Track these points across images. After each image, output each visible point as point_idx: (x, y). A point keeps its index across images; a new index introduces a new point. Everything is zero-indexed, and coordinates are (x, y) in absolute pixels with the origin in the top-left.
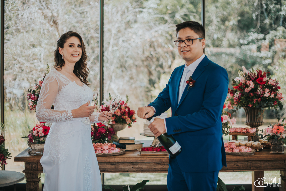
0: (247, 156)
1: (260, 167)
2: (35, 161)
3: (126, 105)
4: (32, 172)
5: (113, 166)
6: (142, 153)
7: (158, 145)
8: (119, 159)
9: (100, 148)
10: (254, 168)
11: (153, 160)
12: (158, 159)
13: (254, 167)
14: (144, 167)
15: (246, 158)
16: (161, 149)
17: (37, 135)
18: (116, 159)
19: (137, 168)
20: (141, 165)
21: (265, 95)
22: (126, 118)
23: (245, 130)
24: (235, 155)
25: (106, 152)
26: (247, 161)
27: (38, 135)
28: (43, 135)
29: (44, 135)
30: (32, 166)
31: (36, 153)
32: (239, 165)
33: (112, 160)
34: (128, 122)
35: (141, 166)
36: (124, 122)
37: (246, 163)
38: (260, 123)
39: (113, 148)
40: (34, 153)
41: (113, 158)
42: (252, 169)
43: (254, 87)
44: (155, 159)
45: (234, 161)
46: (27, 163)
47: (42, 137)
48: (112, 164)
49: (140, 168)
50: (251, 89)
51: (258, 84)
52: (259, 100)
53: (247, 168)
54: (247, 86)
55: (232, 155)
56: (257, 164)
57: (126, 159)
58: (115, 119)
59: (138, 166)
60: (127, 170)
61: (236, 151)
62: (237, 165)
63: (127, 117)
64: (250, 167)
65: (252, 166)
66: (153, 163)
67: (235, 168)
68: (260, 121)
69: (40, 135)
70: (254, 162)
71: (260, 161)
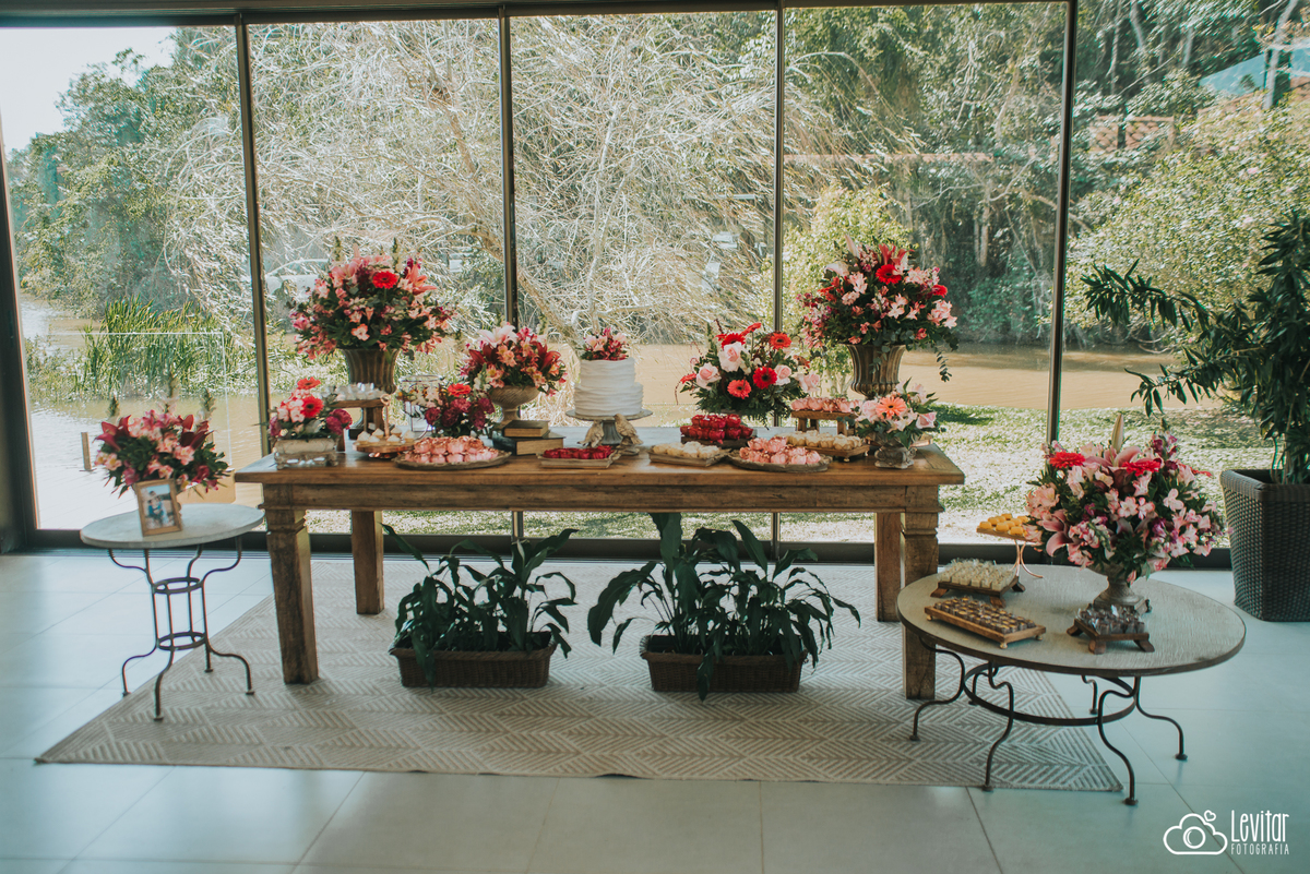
0: (802, 473)
1: (841, 502)
2: (284, 482)
3: (534, 339)
4: (279, 508)
5: (473, 495)
6: (544, 463)
7: (597, 441)
8: (482, 477)
9: (443, 451)
10: (825, 505)
11: (566, 480)
12: (577, 477)
13: (826, 501)
14: (547, 496)
15: (802, 478)
16: (591, 454)
17: (286, 419)
18: (475, 477)
19: (528, 501)
20: (541, 492)
21: (890, 314)
22: (533, 373)
23: (831, 406)
24: (774, 471)
25: (457, 459)
26: (808, 487)
27: (290, 420)
28: (302, 418)
29: (305, 419)
30: (279, 494)
31: (289, 461)
32: (786, 496)
33: (466, 479)
34: (537, 384)
35: (540, 496)
36: (527, 382)
37: (805, 491)
38: (886, 384)
39: (472, 450)
40: (283, 463)
41: (467, 474)
42: (819, 508)
43: (866, 291)
44: (571, 477)
45: (774, 486)
46: (267, 487)
47: (298, 423)
48: (469, 488)
49: (537, 499)
50: (857, 296)
51: (875, 283)
52: (877, 325)
53: (806, 505)
54: (849, 288)
55: (768, 471)
56: (832, 495)
57: (499, 477)
58: (504, 374)
59: (532, 495)
60: (505, 503)
61: (778, 460)
62: (780, 496)
63: (534, 369)
64: (815, 503)
65: (820, 500)
66: (570, 489)
67: (774, 503)
68: (888, 381)
69: (295, 419)
70: (824, 489)
71: (841, 487)
